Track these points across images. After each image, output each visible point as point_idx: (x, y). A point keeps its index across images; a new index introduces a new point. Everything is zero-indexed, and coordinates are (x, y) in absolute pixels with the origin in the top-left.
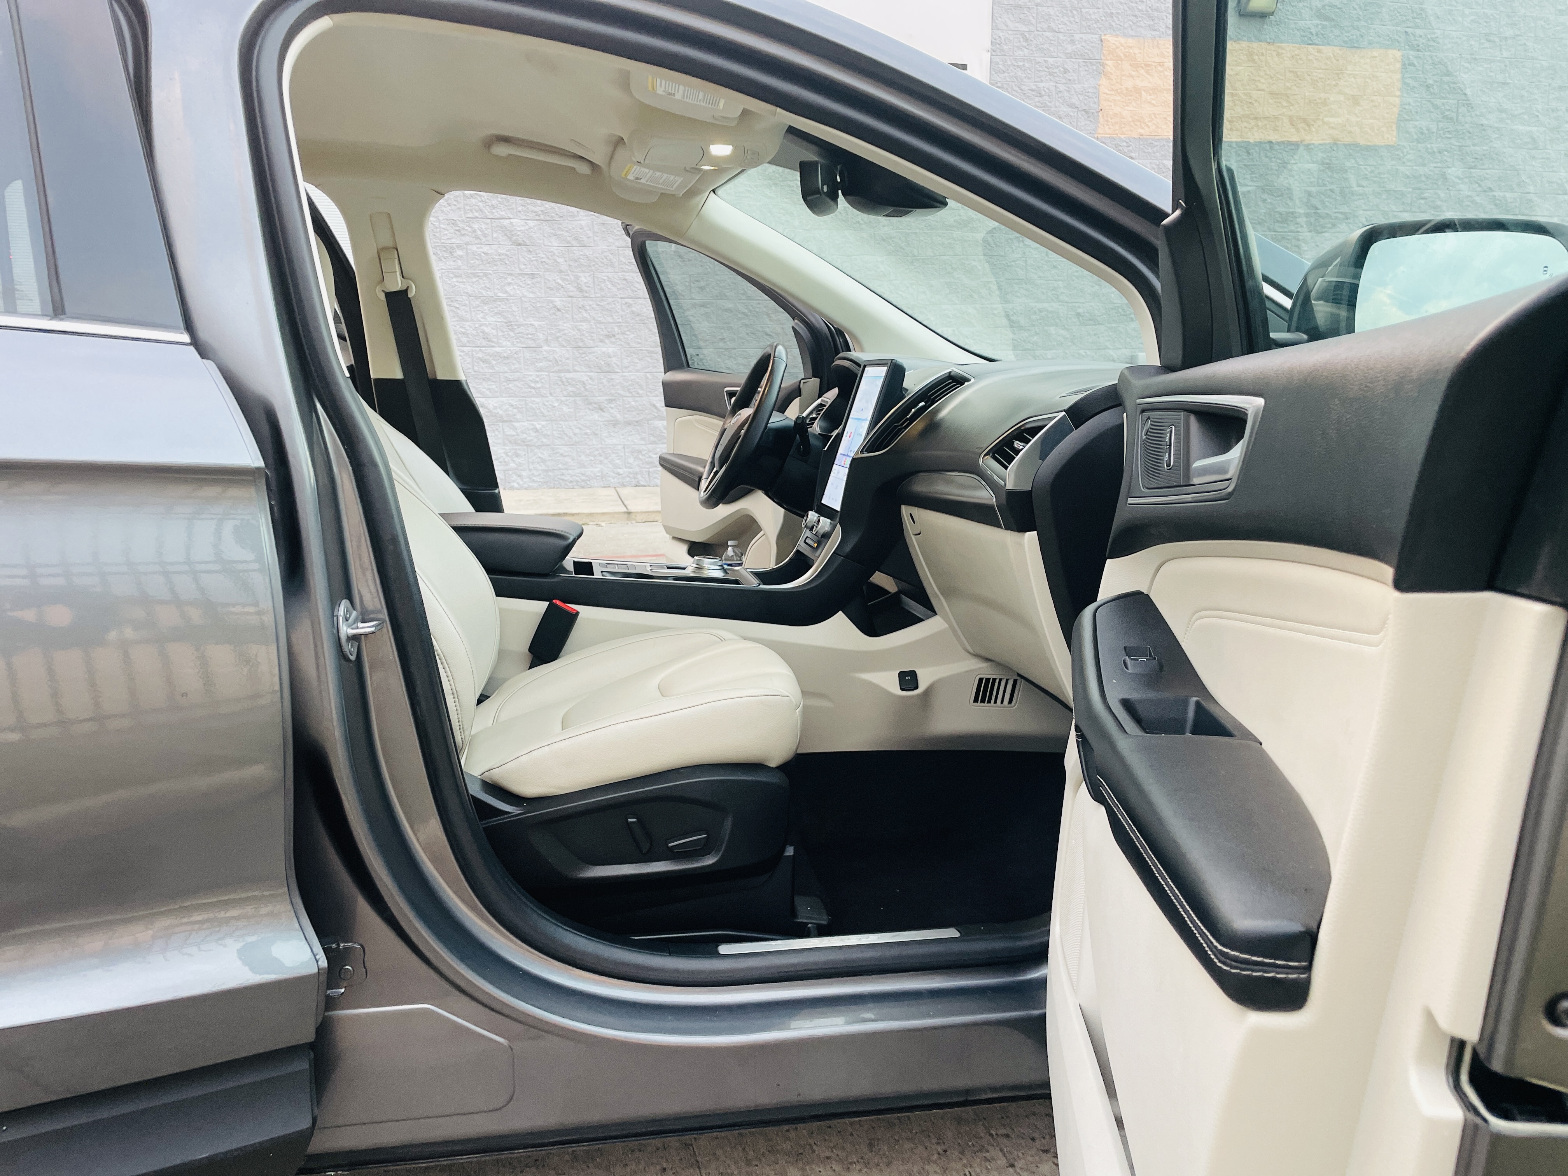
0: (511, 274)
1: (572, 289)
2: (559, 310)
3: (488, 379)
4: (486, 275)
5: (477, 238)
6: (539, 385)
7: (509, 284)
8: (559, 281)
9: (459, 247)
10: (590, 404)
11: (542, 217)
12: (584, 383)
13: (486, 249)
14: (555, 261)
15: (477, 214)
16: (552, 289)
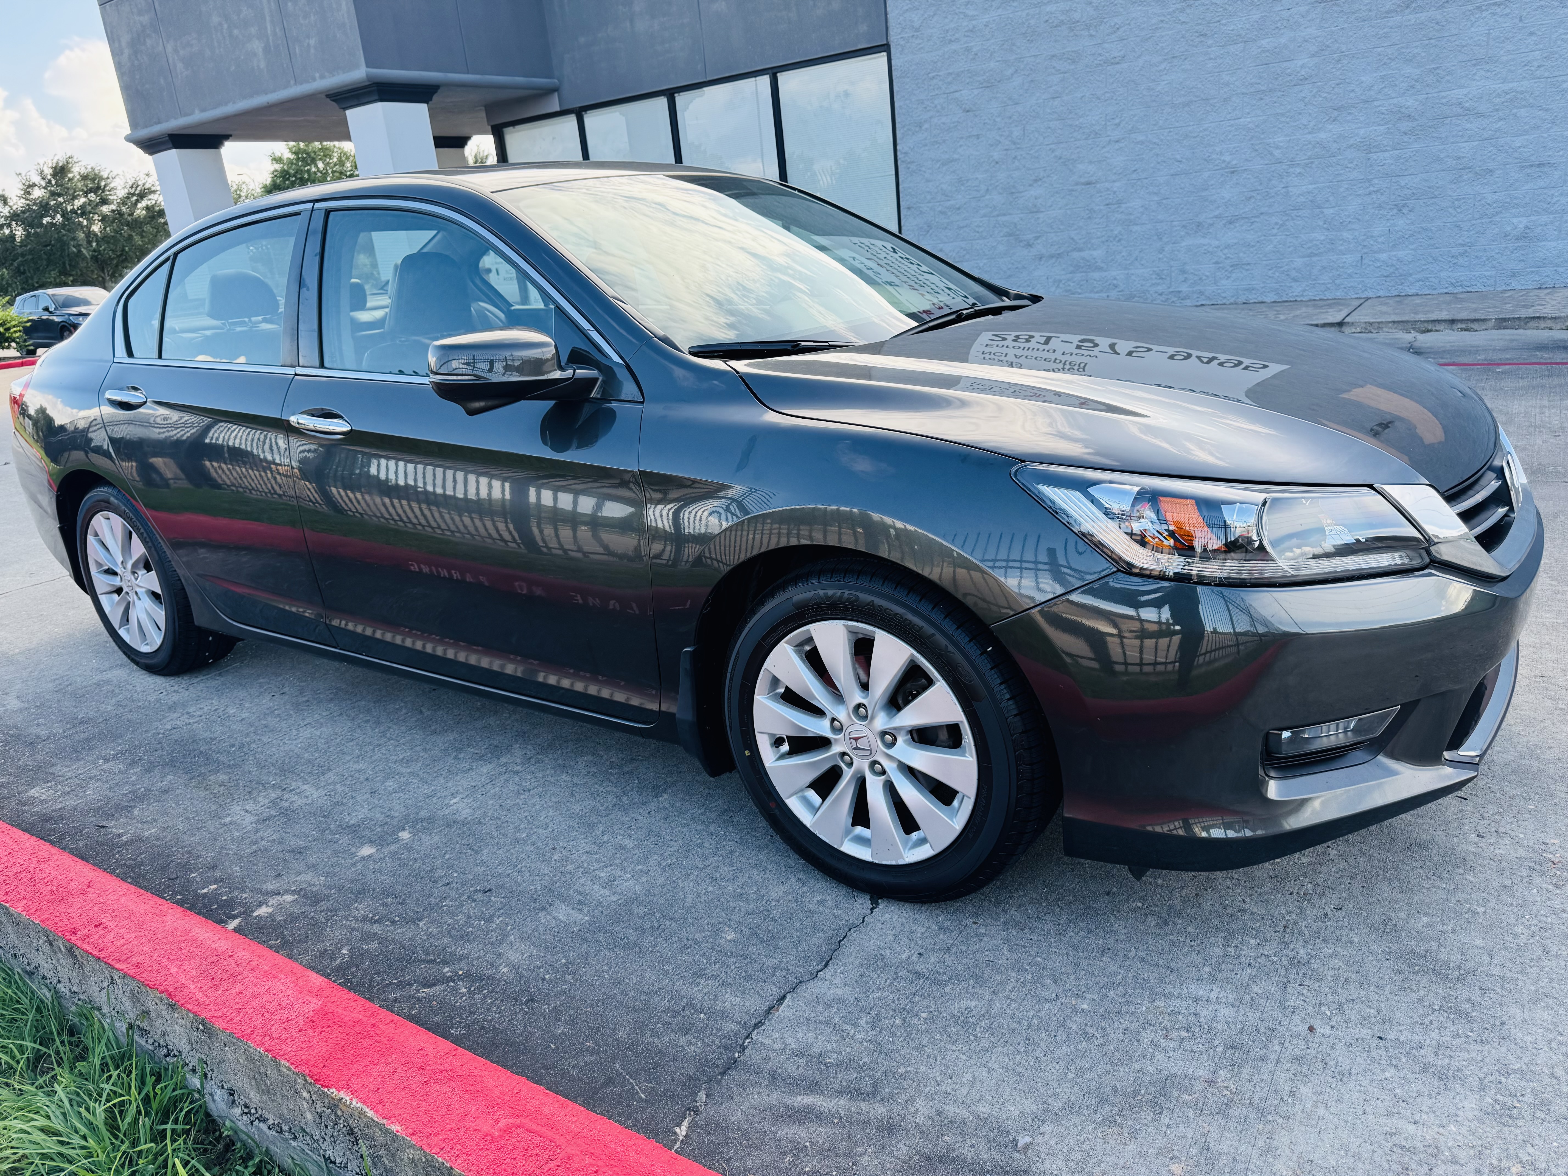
0: (962, 138)
1: (1007, 143)
2: (997, 163)
3: (946, 228)
4: (944, 141)
5: (938, 112)
6: (981, 229)
7: (961, 146)
8: (998, 138)
9: (925, 121)
10: (1021, 241)
11: (984, 85)
12: (1015, 224)
13: (944, 119)
14: (994, 121)
15: (937, 92)
16: (992, 146)
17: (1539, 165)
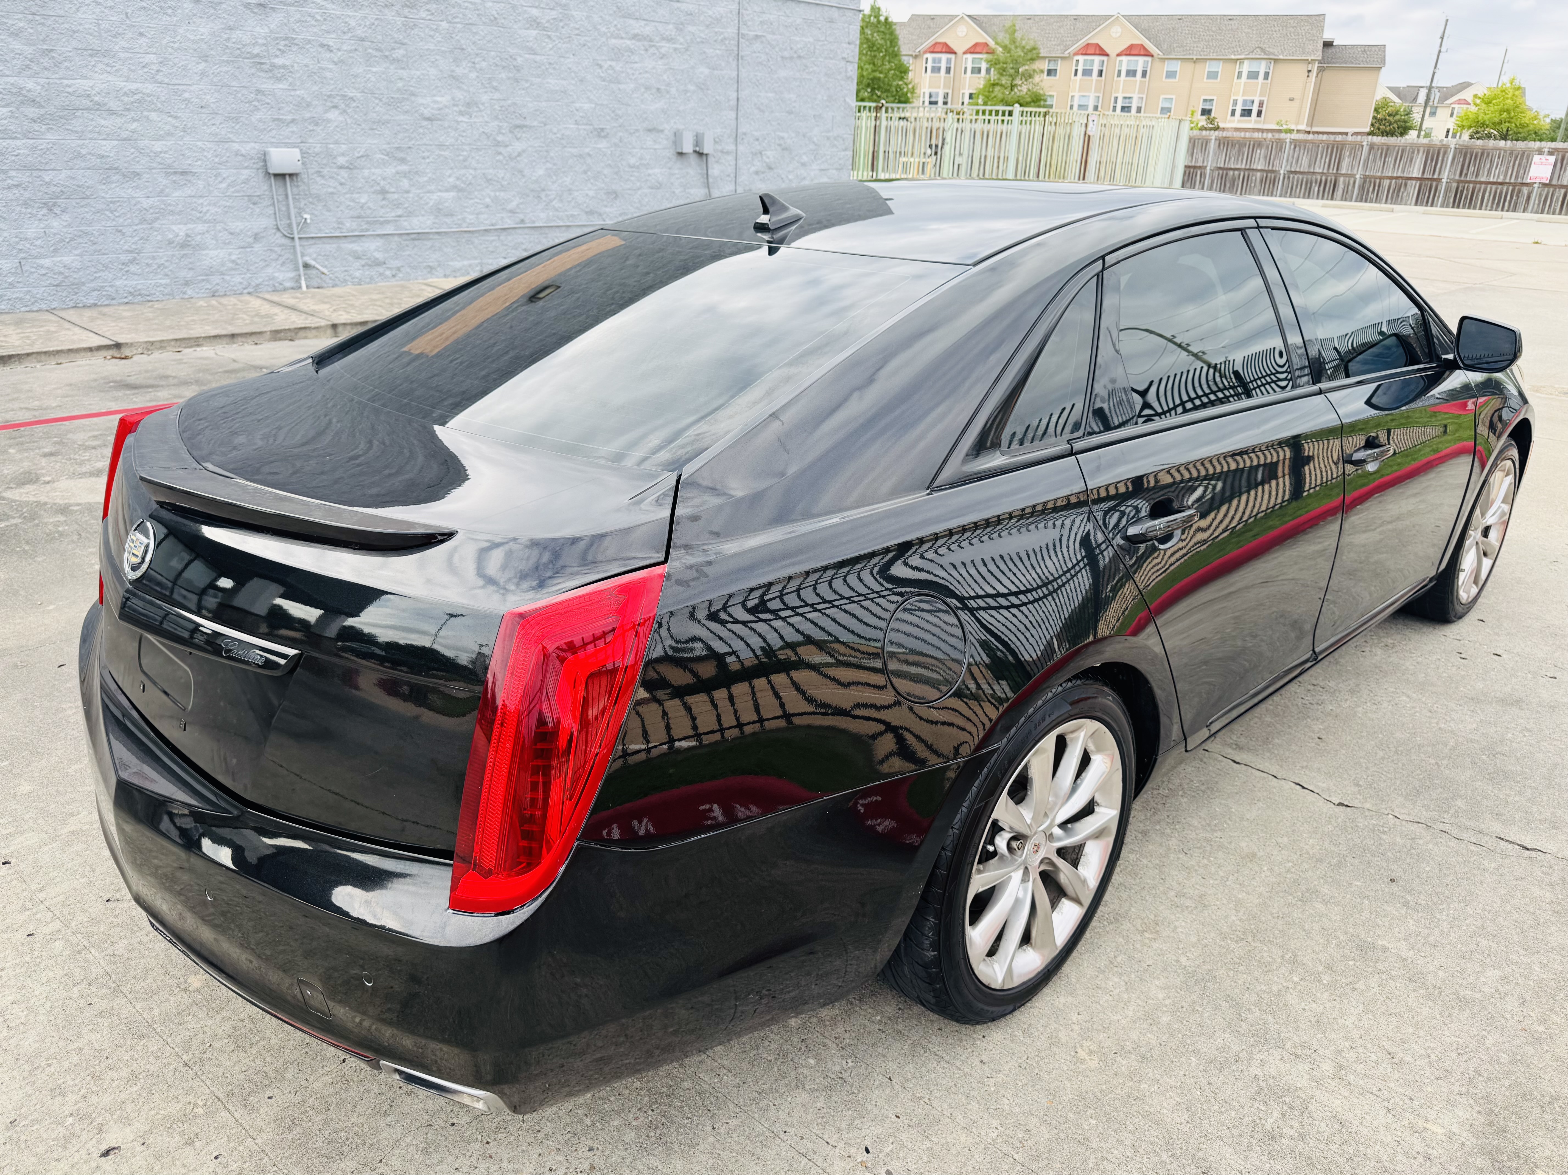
17: (183, 173)
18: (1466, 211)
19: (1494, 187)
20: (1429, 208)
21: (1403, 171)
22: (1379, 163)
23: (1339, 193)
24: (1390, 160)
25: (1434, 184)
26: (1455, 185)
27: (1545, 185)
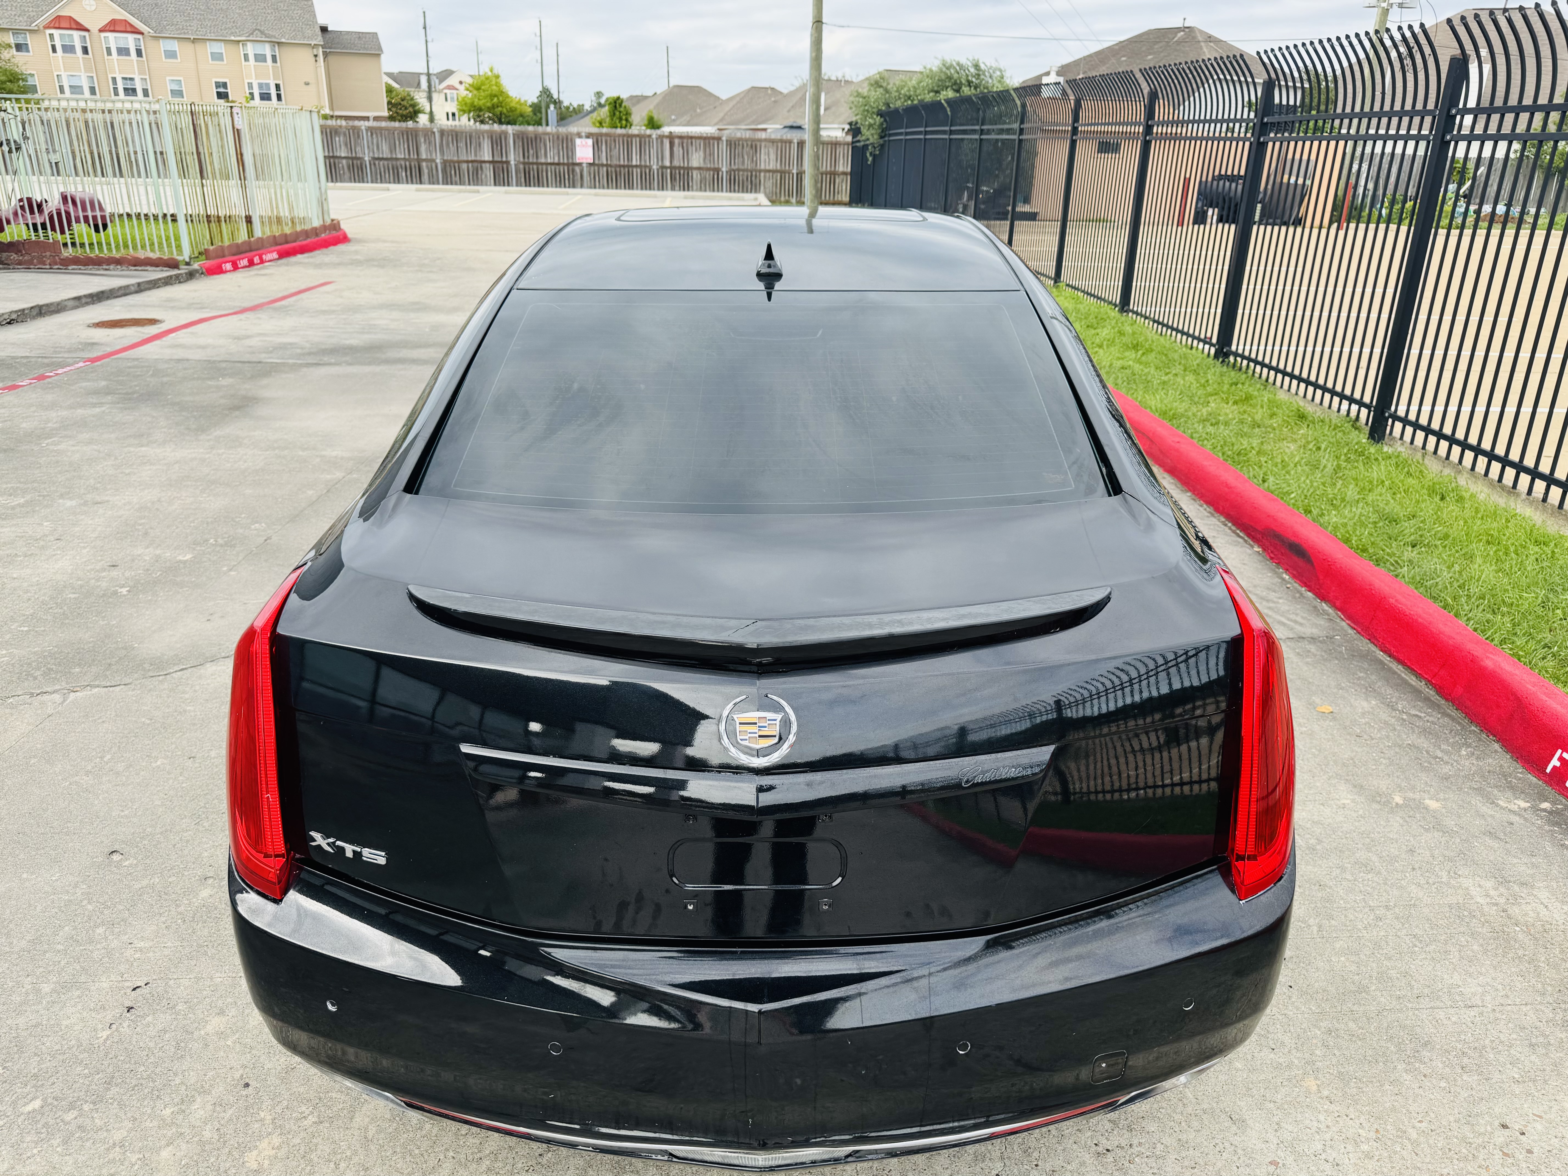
18: (536, 189)
19: (553, 167)
20: (506, 188)
21: (476, 155)
22: (453, 148)
23: (425, 177)
24: (462, 145)
25: (505, 166)
26: (522, 166)
27: (590, 164)
